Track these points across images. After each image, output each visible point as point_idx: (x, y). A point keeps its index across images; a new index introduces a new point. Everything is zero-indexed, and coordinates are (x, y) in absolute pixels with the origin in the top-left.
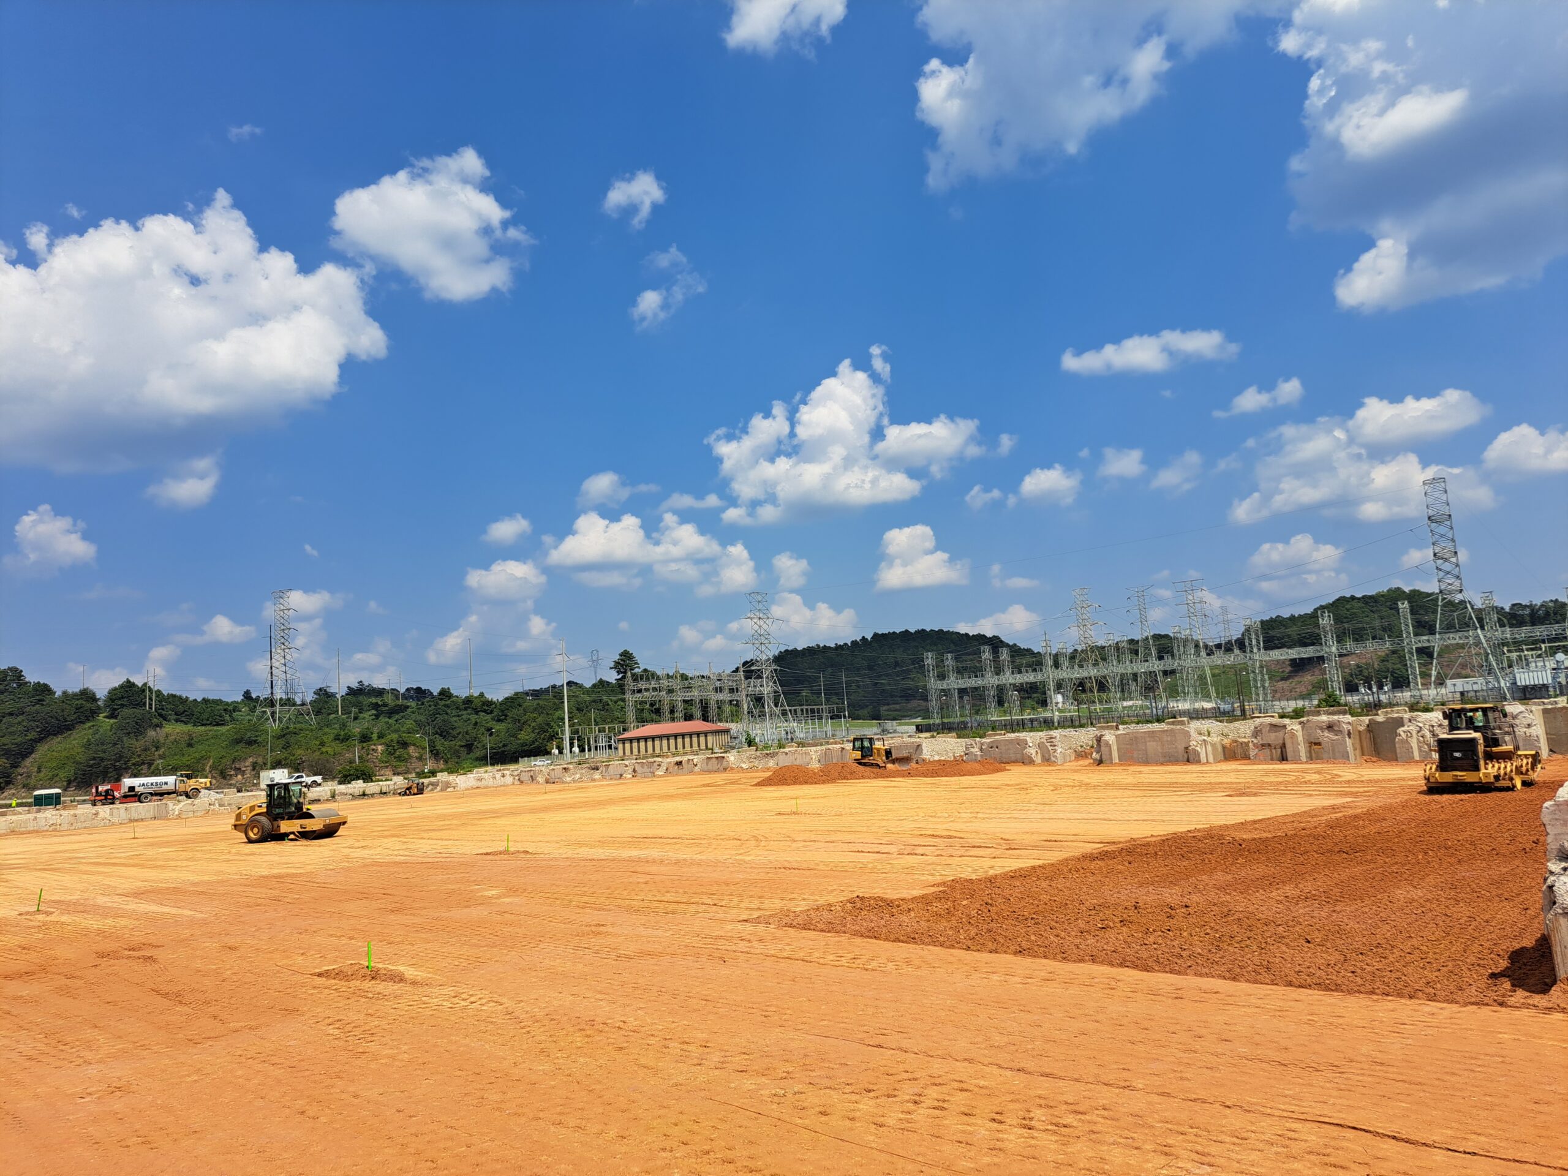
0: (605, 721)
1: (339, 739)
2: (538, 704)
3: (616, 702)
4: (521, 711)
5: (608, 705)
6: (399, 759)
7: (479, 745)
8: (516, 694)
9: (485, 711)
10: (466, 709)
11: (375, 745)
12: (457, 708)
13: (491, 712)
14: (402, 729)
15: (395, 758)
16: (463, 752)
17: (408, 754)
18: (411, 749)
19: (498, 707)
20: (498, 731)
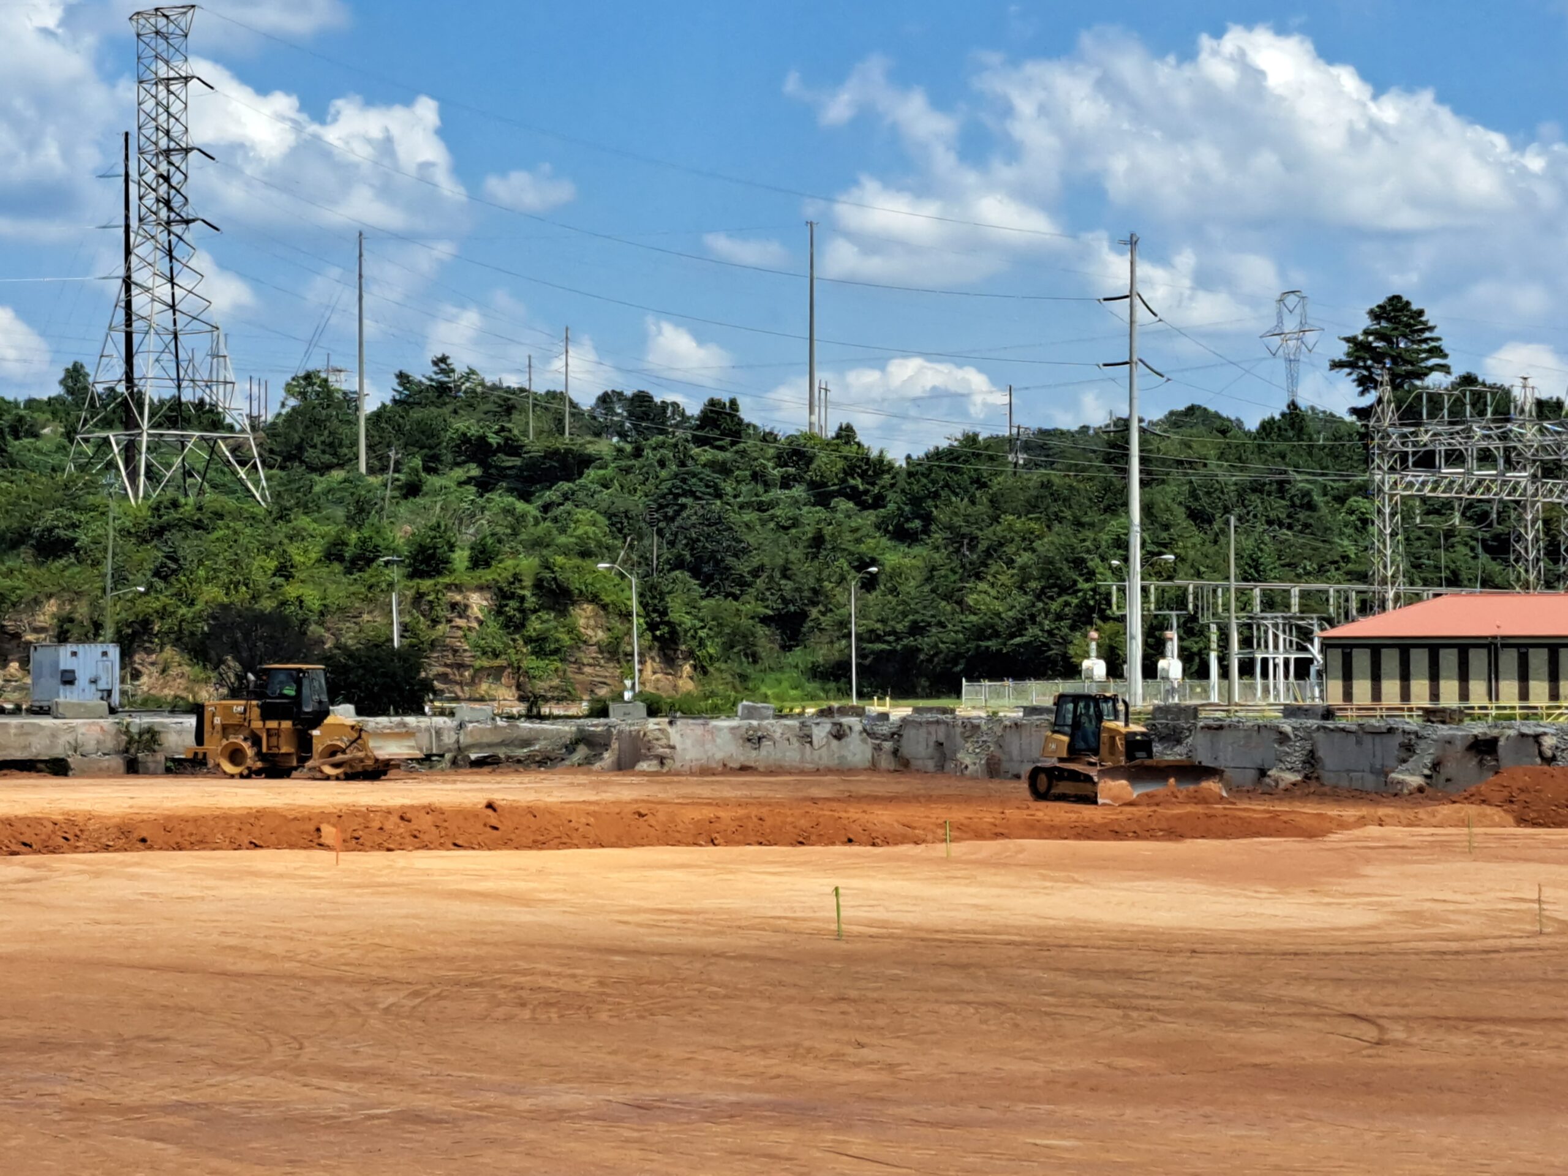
0: (1291, 568)
1: (340, 559)
2: (1046, 485)
3: (1341, 499)
4: (983, 507)
5: (1311, 506)
6: (540, 646)
7: (826, 621)
8: (971, 440)
9: (854, 495)
10: (786, 483)
11: (459, 588)
12: (755, 476)
13: (879, 502)
14: (562, 539)
15: (528, 641)
16: (765, 639)
17: (571, 630)
18: (583, 616)
19: (902, 483)
20: (897, 573)
